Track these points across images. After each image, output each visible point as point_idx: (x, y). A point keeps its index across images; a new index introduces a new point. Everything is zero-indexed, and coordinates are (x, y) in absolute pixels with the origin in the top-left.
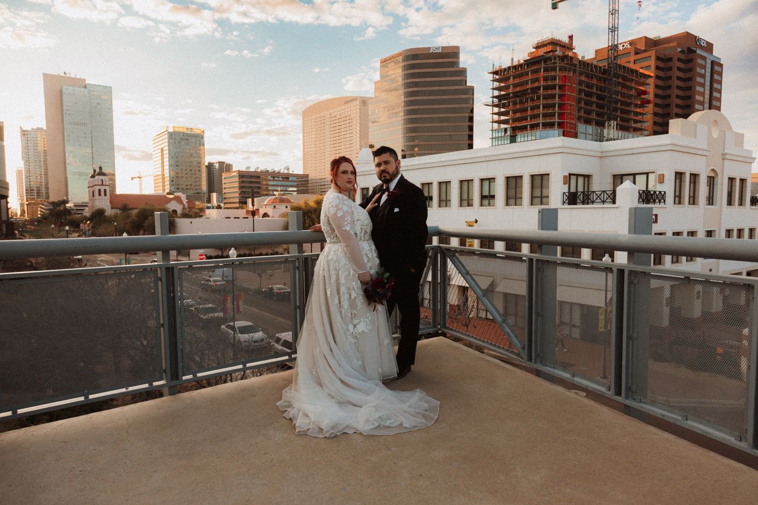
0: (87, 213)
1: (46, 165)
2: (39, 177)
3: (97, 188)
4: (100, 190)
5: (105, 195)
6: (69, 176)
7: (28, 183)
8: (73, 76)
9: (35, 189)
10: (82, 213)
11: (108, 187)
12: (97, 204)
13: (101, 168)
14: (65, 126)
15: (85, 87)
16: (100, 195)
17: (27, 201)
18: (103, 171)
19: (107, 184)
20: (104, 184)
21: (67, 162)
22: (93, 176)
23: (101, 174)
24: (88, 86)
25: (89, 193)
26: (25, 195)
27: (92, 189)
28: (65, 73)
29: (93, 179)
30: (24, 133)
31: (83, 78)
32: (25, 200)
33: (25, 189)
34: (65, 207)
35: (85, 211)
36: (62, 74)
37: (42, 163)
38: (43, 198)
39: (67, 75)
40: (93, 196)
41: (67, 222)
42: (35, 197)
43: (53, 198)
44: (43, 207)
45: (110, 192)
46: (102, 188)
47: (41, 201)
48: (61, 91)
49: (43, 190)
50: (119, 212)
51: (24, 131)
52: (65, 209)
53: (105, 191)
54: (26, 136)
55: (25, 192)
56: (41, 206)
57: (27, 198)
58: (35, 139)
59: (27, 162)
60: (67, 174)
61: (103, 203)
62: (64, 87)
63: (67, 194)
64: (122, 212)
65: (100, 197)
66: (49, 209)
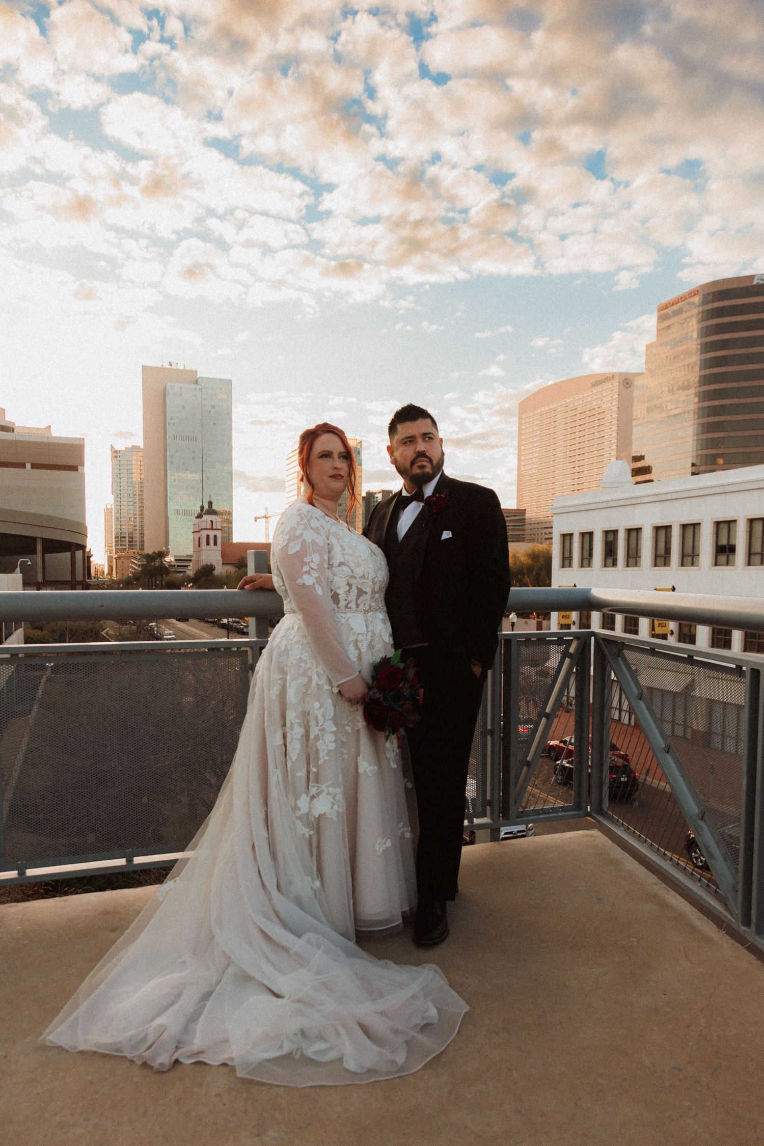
0: (191, 572)
1: (141, 500)
2: (132, 519)
3: (204, 534)
4: (208, 537)
5: (215, 544)
6: (171, 516)
7: (119, 527)
8: (181, 367)
9: (127, 536)
10: (185, 572)
11: (220, 531)
12: (204, 558)
13: (210, 503)
14: (168, 441)
15: (196, 382)
16: (208, 544)
17: (116, 554)
18: (214, 507)
19: (219, 528)
20: (214, 527)
21: (169, 495)
22: (199, 516)
23: (211, 512)
24: (199, 381)
25: (194, 540)
26: (114, 544)
27: (197, 535)
28: (171, 364)
29: (200, 520)
30: (116, 455)
31: (194, 369)
32: (114, 551)
33: (114, 537)
34: (162, 562)
35: (190, 568)
36: (167, 366)
37: (137, 497)
38: (136, 549)
39: (174, 367)
40: (199, 546)
41: (164, 583)
42: (127, 547)
43: (149, 550)
44: (136, 562)
45: (222, 539)
46: (212, 534)
47: (134, 553)
48: (165, 390)
49: (137, 538)
50: (231, 569)
51: (116, 452)
52: (162, 565)
53: (215, 537)
54: (118, 459)
55: (114, 540)
56: (133, 560)
57: (116, 549)
58: (129, 463)
59: (118, 496)
60: (169, 514)
61: (212, 556)
62: (169, 384)
63: (167, 543)
64: (237, 569)
65: (208, 548)
66: (142, 565)
